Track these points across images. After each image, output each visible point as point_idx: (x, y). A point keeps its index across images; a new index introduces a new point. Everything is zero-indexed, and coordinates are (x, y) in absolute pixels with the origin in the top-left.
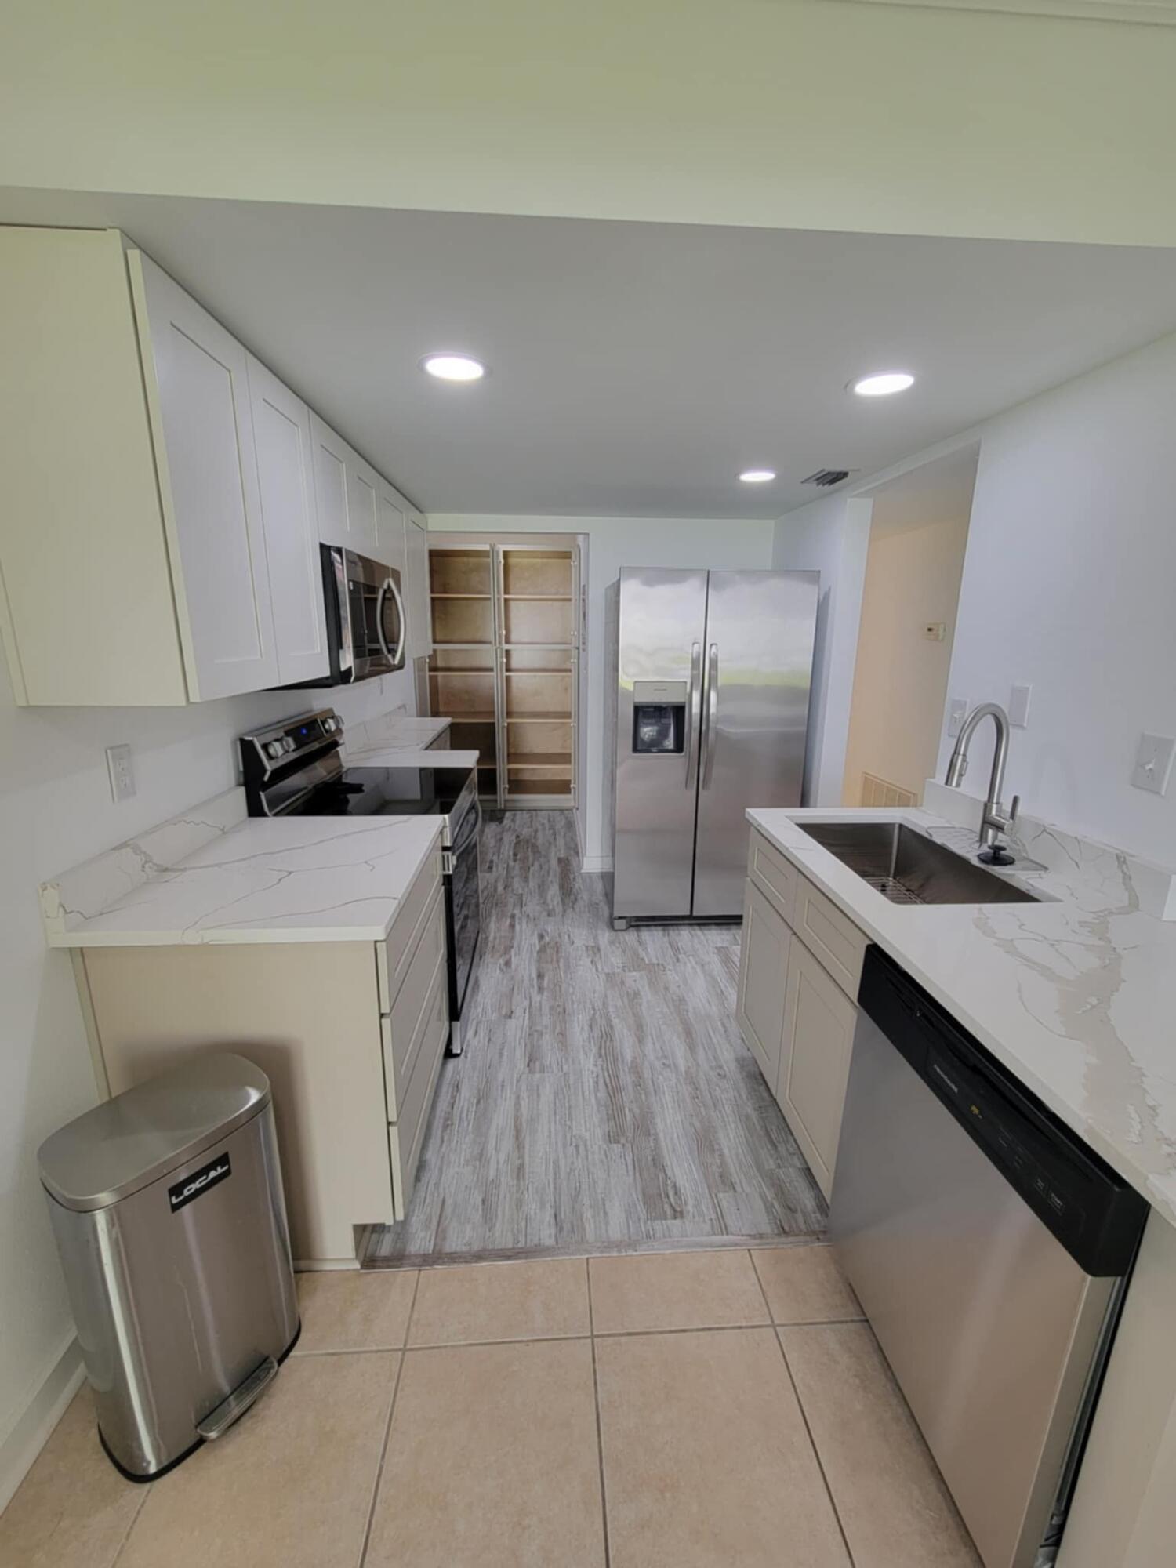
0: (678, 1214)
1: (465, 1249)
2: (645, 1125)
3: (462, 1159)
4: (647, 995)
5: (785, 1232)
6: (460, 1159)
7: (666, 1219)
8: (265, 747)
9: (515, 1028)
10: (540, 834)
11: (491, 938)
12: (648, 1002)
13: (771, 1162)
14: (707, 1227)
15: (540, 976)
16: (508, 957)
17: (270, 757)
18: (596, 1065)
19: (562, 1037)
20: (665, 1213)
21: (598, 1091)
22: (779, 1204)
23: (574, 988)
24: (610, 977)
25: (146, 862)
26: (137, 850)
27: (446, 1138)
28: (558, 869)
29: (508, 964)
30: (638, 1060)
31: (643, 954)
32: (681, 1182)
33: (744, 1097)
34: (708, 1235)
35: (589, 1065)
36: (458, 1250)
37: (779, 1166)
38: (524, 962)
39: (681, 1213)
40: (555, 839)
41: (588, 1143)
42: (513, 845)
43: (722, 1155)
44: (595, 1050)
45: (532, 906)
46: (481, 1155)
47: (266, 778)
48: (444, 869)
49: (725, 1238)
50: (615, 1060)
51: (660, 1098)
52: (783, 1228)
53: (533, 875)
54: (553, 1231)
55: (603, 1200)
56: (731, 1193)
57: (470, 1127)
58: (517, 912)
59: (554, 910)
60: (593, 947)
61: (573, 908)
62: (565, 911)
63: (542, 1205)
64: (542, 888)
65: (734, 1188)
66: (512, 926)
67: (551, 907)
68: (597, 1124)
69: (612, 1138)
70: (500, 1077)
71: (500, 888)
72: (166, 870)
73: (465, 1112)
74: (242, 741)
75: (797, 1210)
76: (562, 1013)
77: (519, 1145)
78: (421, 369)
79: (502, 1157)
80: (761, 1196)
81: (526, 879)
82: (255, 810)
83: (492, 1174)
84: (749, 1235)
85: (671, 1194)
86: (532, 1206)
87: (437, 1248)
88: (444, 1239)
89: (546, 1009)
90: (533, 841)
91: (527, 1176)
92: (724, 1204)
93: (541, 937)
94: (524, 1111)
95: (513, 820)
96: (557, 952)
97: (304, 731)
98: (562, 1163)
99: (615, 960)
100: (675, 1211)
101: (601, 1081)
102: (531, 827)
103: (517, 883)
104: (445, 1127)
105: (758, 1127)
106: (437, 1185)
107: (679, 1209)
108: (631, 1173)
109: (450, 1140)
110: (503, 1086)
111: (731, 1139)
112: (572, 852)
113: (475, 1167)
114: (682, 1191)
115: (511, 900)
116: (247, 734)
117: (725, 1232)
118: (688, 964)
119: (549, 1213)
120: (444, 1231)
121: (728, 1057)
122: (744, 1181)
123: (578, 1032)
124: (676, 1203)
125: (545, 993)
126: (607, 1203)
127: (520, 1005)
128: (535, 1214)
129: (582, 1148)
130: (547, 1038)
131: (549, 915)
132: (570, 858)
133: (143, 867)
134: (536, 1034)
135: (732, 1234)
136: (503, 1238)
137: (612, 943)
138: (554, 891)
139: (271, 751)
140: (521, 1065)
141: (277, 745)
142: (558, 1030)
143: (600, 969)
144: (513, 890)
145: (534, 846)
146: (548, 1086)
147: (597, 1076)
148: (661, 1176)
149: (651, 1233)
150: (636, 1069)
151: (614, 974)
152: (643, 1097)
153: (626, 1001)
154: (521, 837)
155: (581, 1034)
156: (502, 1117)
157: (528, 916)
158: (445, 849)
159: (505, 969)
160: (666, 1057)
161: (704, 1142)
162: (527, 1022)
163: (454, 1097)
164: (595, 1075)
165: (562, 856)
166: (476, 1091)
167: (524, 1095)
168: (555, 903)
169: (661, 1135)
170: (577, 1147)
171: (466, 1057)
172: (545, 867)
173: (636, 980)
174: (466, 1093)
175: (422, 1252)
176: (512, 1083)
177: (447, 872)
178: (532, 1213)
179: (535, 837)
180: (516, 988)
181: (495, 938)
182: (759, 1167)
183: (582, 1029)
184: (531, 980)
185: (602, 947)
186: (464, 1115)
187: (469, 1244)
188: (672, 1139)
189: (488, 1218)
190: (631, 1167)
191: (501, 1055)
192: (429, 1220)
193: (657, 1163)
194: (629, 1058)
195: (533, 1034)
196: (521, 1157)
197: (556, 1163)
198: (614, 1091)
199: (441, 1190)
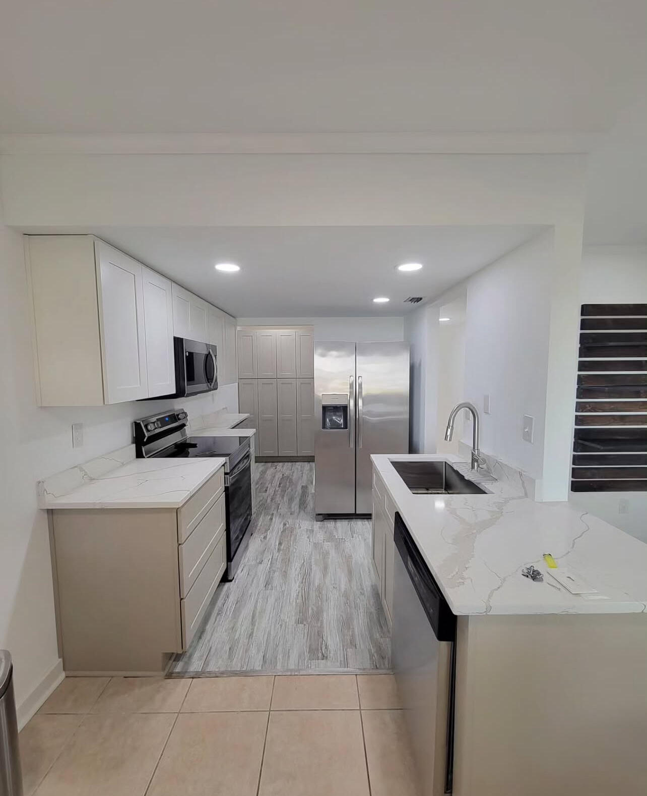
0: (324, 657)
1: (217, 670)
2: (318, 615)
3: (224, 629)
4: (333, 553)
5: (377, 668)
6: (223, 629)
7: (318, 660)
8: (146, 426)
9: (263, 568)
10: (295, 474)
11: (259, 525)
12: (332, 557)
13: (378, 635)
14: (338, 664)
15: (280, 544)
16: (266, 534)
17: (148, 431)
18: (299, 587)
19: (285, 574)
20: (318, 657)
21: (298, 599)
22: (377, 655)
23: (296, 550)
24: (316, 545)
25: (85, 475)
26: (81, 470)
27: (217, 620)
28: (300, 492)
29: (265, 538)
30: (321, 585)
31: (335, 533)
32: (329, 643)
33: (372, 604)
34: (338, 667)
35: (295, 587)
36: (213, 670)
37: (382, 637)
38: (273, 537)
39: (327, 658)
40: (302, 476)
41: (287, 624)
42: (280, 479)
43: (353, 631)
44: (300, 580)
45: (283, 509)
46: (233, 628)
47: (145, 440)
48: (225, 484)
49: (346, 669)
50: (309, 584)
51: (328, 604)
52: (376, 666)
53: (287, 495)
54: (261, 663)
55: (289, 650)
56: (354, 648)
57: (230, 615)
58: (275, 512)
59: (294, 512)
60: (310, 530)
61: (304, 511)
62: (300, 512)
63: (258, 651)
64: (291, 500)
65: (356, 646)
66: (271, 519)
67: (293, 510)
68: (294, 614)
69: (299, 622)
70: (250, 592)
71: (269, 501)
72: (94, 479)
73: (229, 607)
74: (135, 423)
75: (385, 657)
76: (287, 562)
77: (253, 623)
78: (214, 268)
79: (244, 628)
80: (369, 650)
81: (283, 497)
82: (139, 455)
83: (236, 637)
84: (359, 669)
85: (324, 648)
86: (253, 651)
87: (203, 670)
88: (208, 665)
89: (279, 560)
90: (290, 477)
91: (253, 638)
92: (349, 654)
93: (285, 524)
94: (258, 608)
95: (283, 467)
96: (291, 532)
97: (167, 419)
98: (272, 633)
99: (320, 536)
100: (324, 656)
101: (300, 594)
102: (291, 470)
103: (278, 498)
104: (218, 614)
105: (375, 617)
106: (209, 641)
107: (325, 655)
108: (305, 638)
109: (220, 621)
110: (250, 596)
111: (360, 623)
112: (310, 483)
113: (229, 633)
114: (329, 647)
115: (273, 507)
116: (138, 420)
117: (346, 667)
118: (358, 539)
119: (261, 654)
120: (208, 662)
121: (367, 584)
122: (361, 642)
123: (294, 571)
124: (325, 652)
125: (281, 552)
126: (290, 651)
127: (267, 558)
128: (254, 656)
129: (283, 626)
130: (277, 574)
131: (291, 514)
132: (308, 486)
133: (83, 477)
134: (272, 572)
135: (350, 668)
136: (236, 665)
137: (320, 528)
138: (297, 501)
139: (149, 427)
140: (262, 585)
141: (152, 425)
142: (283, 570)
143: (311, 540)
144: (275, 501)
145: (291, 480)
146: (273, 596)
147: (299, 592)
148: (320, 640)
149: (309, 665)
150: (319, 590)
151: (318, 543)
152: (320, 603)
153: (321, 556)
154: (285, 475)
155: (295, 572)
156: (247, 611)
157: (280, 514)
158: (226, 474)
159: (263, 540)
160: (336, 584)
161: (346, 623)
162: (269, 565)
163: (225, 600)
164: (297, 592)
165: (304, 485)
166: (236, 599)
167: (260, 600)
168: (295, 509)
169: (325, 621)
170: (281, 625)
171: (235, 582)
172: (294, 491)
173: (327, 545)
174: (232, 599)
175: (196, 670)
176: (255, 595)
177: (226, 485)
178: (253, 655)
179: (292, 475)
180: (266, 550)
181: (261, 525)
182: (371, 637)
183: (296, 569)
184: (275, 545)
185: (315, 529)
186: (228, 610)
187: (219, 668)
188: (330, 623)
189: (230, 657)
190: (306, 635)
191: (253, 581)
192: (202, 656)
193: (320, 634)
194: (317, 582)
195: (271, 571)
196: (253, 629)
197: (269, 633)
198: (305, 599)
199: (211, 643)
